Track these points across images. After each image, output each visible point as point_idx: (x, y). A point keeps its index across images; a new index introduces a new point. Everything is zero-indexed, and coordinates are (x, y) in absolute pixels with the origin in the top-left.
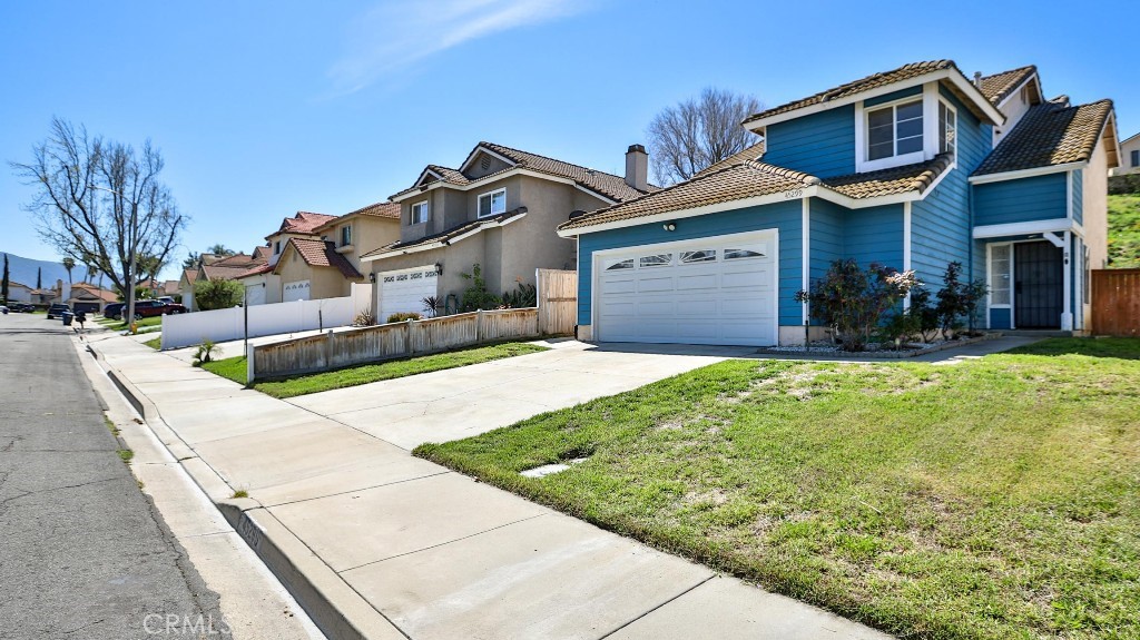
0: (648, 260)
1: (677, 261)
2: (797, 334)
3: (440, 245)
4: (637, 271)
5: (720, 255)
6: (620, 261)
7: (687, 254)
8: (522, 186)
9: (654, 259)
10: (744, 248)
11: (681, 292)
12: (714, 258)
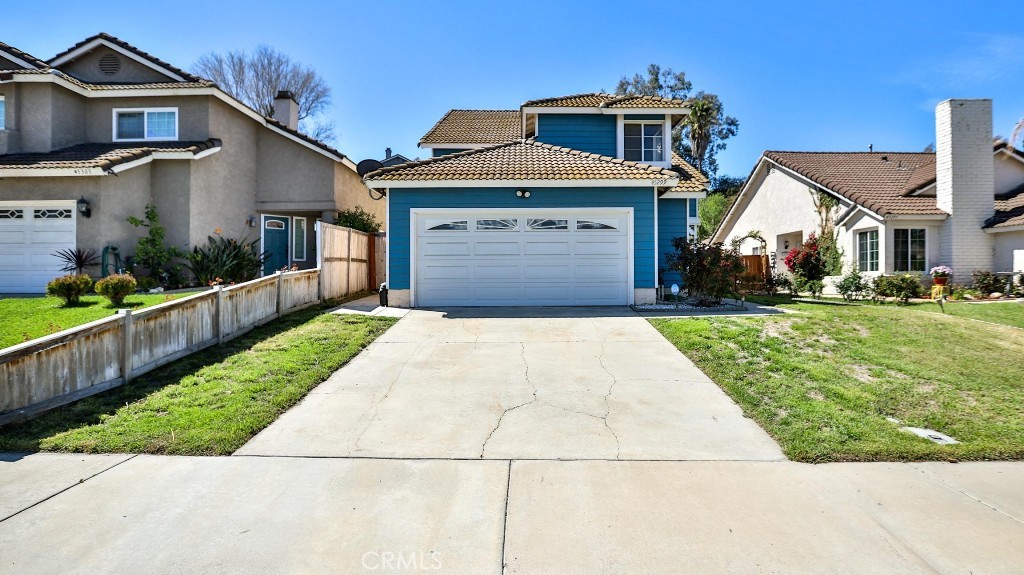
0: (487, 222)
1: (522, 226)
2: (650, 295)
3: (99, 172)
4: (473, 234)
5: (573, 225)
6: (448, 222)
7: (535, 221)
8: (211, 110)
9: (494, 222)
10: (596, 221)
11: (528, 257)
12: (566, 228)
